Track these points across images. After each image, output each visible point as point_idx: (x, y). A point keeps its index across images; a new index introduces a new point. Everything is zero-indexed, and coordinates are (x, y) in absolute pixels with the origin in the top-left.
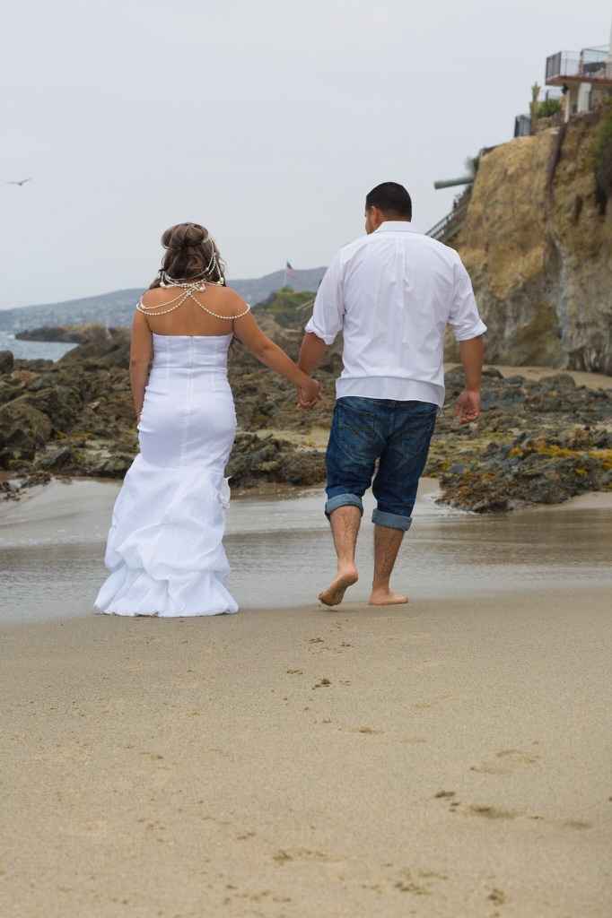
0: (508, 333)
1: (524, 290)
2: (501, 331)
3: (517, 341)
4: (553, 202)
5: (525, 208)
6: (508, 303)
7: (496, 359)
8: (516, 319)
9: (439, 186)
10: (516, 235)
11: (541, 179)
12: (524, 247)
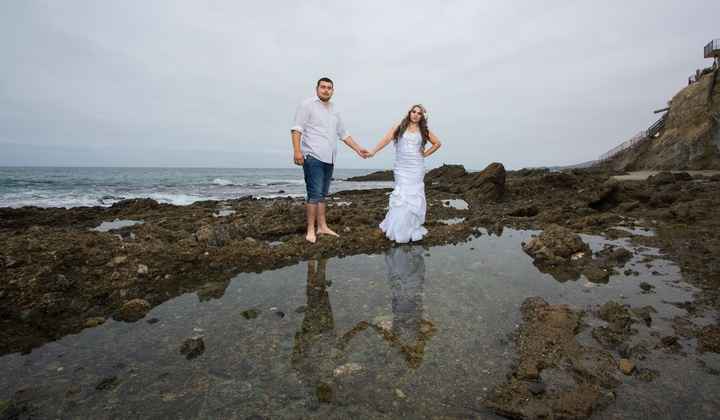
0: (690, 159)
1: (699, 140)
2: (688, 158)
3: (695, 160)
4: (712, 102)
5: (696, 108)
6: (691, 147)
7: (686, 168)
8: (695, 152)
9: (656, 112)
10: (694, 120)
11: (705, 95)
12: (697, 124)
